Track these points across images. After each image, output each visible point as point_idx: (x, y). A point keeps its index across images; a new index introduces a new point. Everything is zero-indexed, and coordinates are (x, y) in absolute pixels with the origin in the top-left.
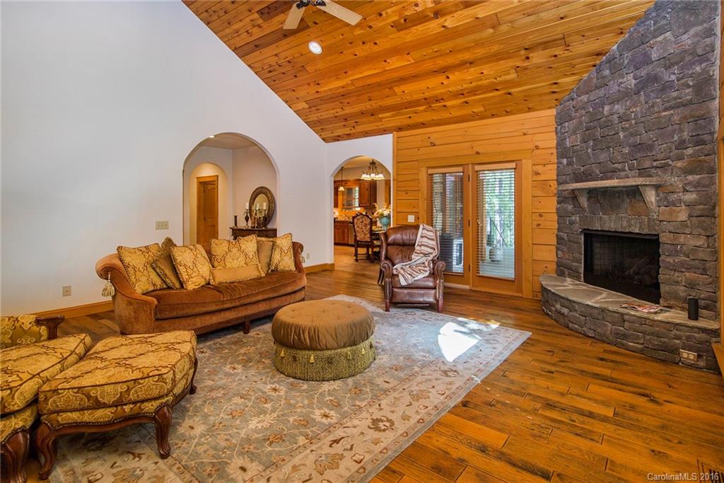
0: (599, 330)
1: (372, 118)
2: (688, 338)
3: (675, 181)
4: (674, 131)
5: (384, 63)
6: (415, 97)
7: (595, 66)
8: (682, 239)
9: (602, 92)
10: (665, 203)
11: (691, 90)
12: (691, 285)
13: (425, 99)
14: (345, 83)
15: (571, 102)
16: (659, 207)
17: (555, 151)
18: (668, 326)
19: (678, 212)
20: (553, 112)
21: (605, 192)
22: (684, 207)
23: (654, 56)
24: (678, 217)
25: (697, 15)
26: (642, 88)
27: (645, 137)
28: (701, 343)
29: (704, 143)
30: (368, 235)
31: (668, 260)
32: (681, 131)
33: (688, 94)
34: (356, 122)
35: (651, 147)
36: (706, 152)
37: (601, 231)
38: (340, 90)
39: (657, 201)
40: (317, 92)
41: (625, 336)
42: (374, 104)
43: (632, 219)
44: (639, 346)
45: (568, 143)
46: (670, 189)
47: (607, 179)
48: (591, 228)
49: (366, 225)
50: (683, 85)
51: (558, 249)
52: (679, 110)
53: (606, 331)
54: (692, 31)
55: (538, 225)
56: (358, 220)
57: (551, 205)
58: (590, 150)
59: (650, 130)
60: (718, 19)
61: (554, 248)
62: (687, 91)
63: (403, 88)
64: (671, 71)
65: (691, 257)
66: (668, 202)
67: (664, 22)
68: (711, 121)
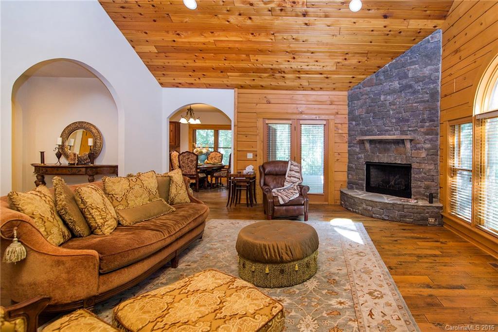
0: (391, 215)
1: (221, 75)
2: (432, 212)
3: (419, 138)
4: (420, 114)
5: (251, 35)
6: (265, 66)
7: (375, 72)
8: (423, 166)
9: (379, 88)
10: (415, 149)
11: (428, 95)
12: (427, 188)
13: (272, 69)
14: (208, 41)
15: (359, 89)
16: (412, 150)
17: (347, 116)
18: (424, 208)
19: (422, 153)
20: (346, 93)
21: (381, 142)
22: (424, 151)
23: (410, 75)
24: (421, 155)
25: (431, 61)
26: (403, 90)
27: (405, 115)
28: (437, 213)
29: (434, 121)
30: (194, 169)
31: (416, 176)
32: (423, 114)
33: (427, 97)
34: (204, 75)
35: (408, 121)
36: (435, 125)
37: (378, 163)
38: (199, 46)
39: (411, 148)
40: (174, 41)
41: (405, 216)
42: (227, 64)
43: (397, 156)
44: (411, 220)
45: (356, 113)
46: (418, 142)
47: (382, 135)
48: (371, 161)
49: (192, 161)
50: (425, 92)
51: (348, 174)
52: (423, 104)
53: (395, 215)
54: (429, 67)
55: (338, 160)
56: (184, 156)
57: (345, 148)
58: (371, 119)
59: (407, 112)
60: (440, 65)
61: (346, 173)
62: (426, 95)
63: (257, 57)
64: (418, 84)
65: (427, 174)
66: (417, 148)
67: (415, 59)
68: (438, 112)
